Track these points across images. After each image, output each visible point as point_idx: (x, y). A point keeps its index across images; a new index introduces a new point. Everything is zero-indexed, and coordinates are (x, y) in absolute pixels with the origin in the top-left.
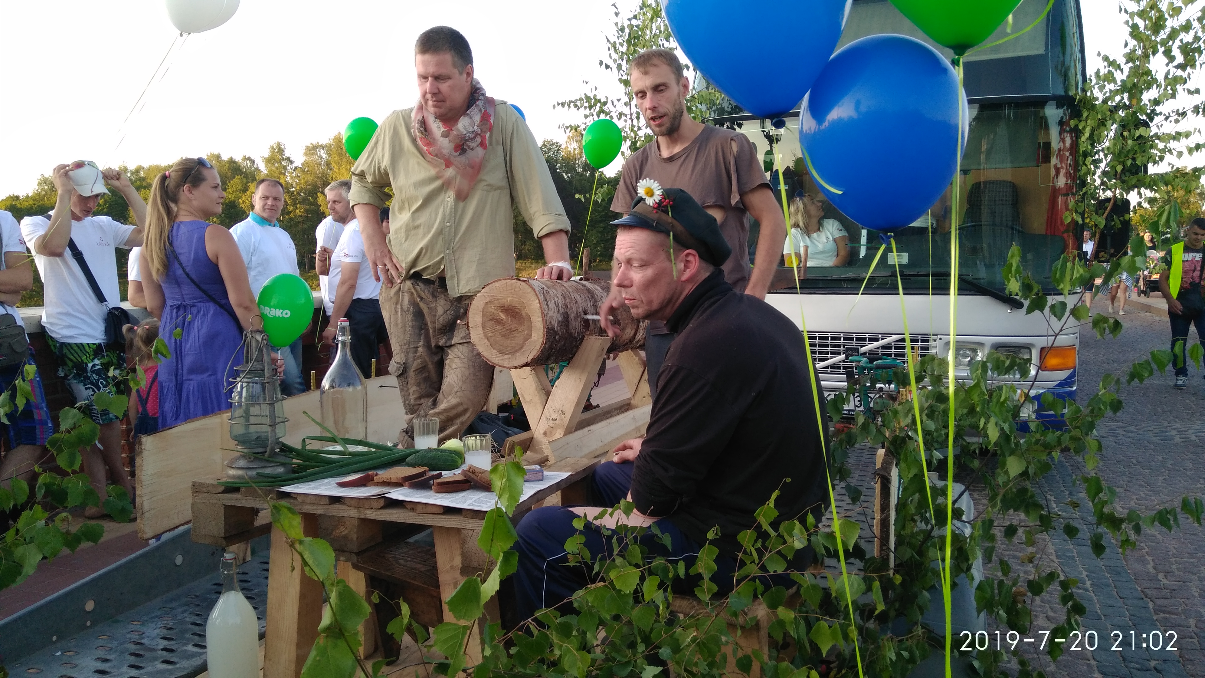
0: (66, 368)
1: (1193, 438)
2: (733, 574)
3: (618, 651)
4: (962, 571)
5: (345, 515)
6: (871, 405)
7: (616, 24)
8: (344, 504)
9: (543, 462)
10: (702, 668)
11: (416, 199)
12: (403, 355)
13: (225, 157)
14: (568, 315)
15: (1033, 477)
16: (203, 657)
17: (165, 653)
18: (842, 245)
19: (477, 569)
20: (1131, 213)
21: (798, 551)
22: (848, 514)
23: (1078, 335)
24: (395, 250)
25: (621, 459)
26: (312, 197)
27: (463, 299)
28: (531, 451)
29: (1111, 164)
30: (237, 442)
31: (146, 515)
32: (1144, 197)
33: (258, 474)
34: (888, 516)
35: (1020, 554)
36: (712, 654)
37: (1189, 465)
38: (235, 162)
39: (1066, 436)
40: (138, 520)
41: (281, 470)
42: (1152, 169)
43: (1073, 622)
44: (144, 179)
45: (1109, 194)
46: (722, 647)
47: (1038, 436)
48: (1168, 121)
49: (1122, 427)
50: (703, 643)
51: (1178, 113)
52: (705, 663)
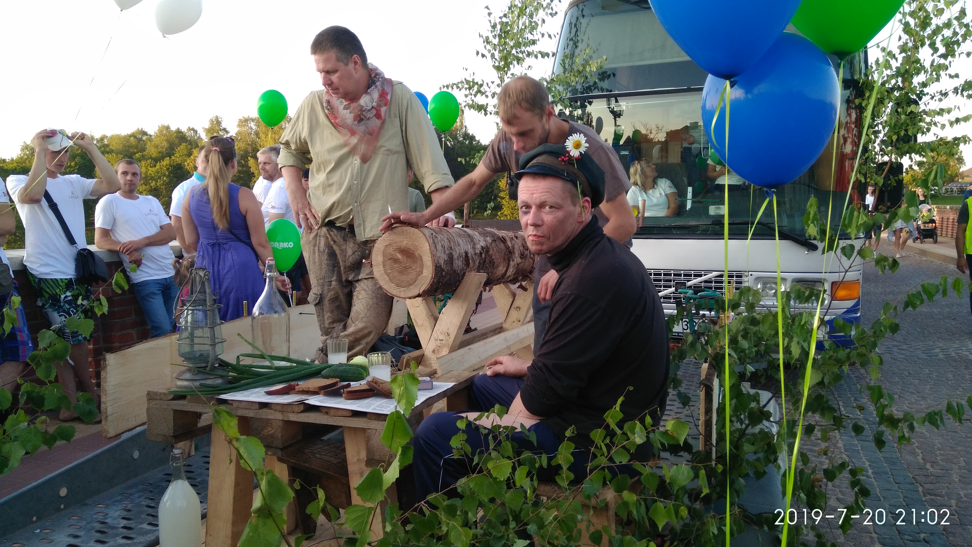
0: (44, 299)
1: (953, 354)
2: (586, 465)
3: (494, 527)
4: (771, 462)
5: (271, 417)
6: (696, 329)
7: (490, 21)
8: (271, 409)
9: (432, 374)
10: (562, 540)
11: (330, 162)
12: (319, 288)
13: (173, 128)
14: (452, 256)
15: (828, 386)
16: (156, 534)
17: (125, 530)
18: (672, 199)
19: (379, 462)
20: (904, 174)
21: (639, 446)
22: (678, 416)
23: (861, 271)
24: (314, 202)
25: (493, 372)
26: (244, 160)
27: (369, 242)
28: (422, 365)
29: (888, 134)
30: (184, 359)
31: (110, 418)
32: (914, 161)
33: (201, 385)
34: (711, 418)
35: (817, 449)
36: (570, 530)
37: (950, 376)
38: (181, 132)
39: (854, 353)
40: (103, 423)
41: (219, 381)
42: (921, 139)
43: (860, 503)
44: (107, 146)
45: (886, 158)
46: (578, 524)
47: (831, 353)
48: (934, 100)
49: (896, 346)
50: (563, 521)
51: (941, 93)
52: (565, 537)
